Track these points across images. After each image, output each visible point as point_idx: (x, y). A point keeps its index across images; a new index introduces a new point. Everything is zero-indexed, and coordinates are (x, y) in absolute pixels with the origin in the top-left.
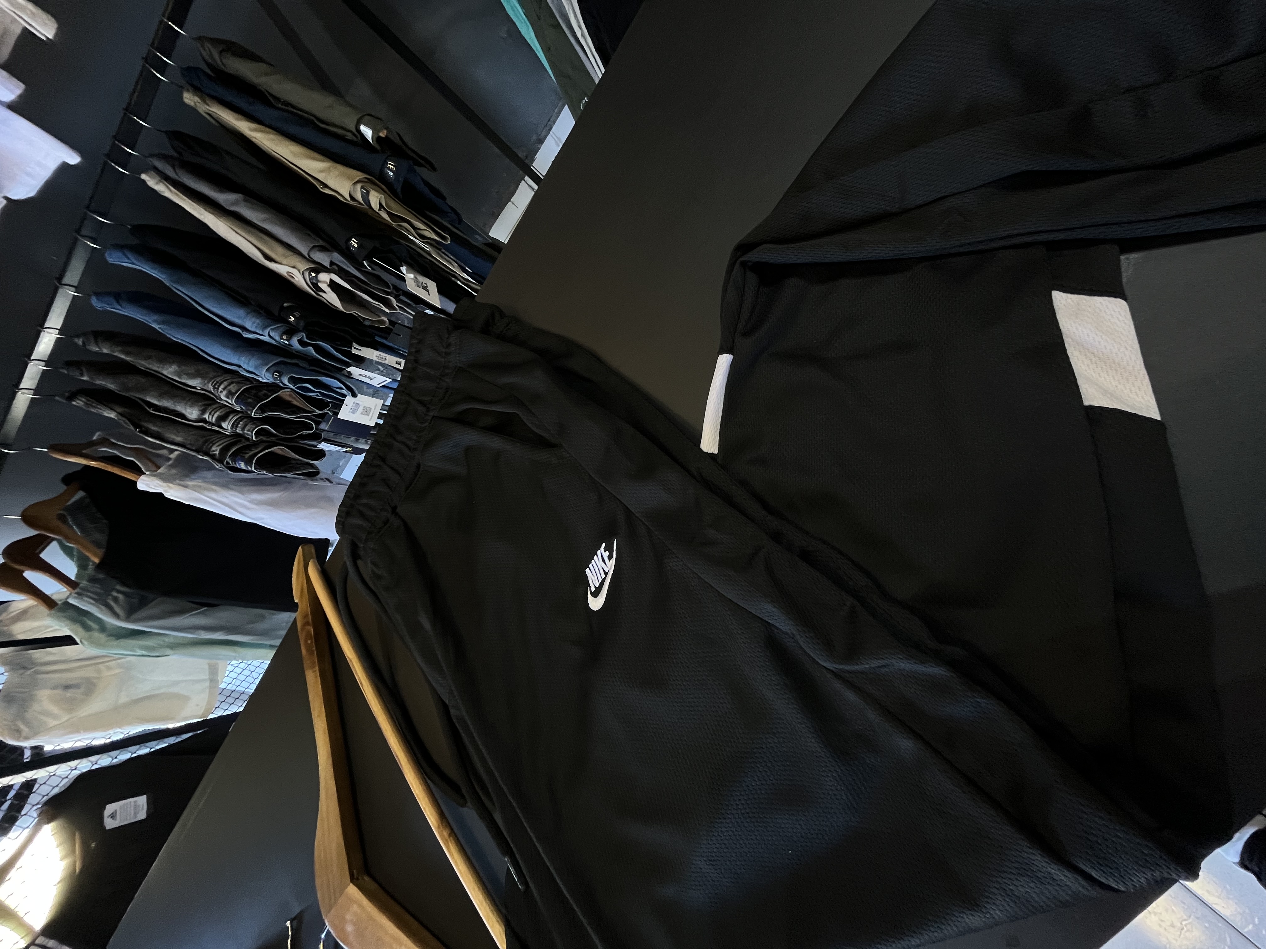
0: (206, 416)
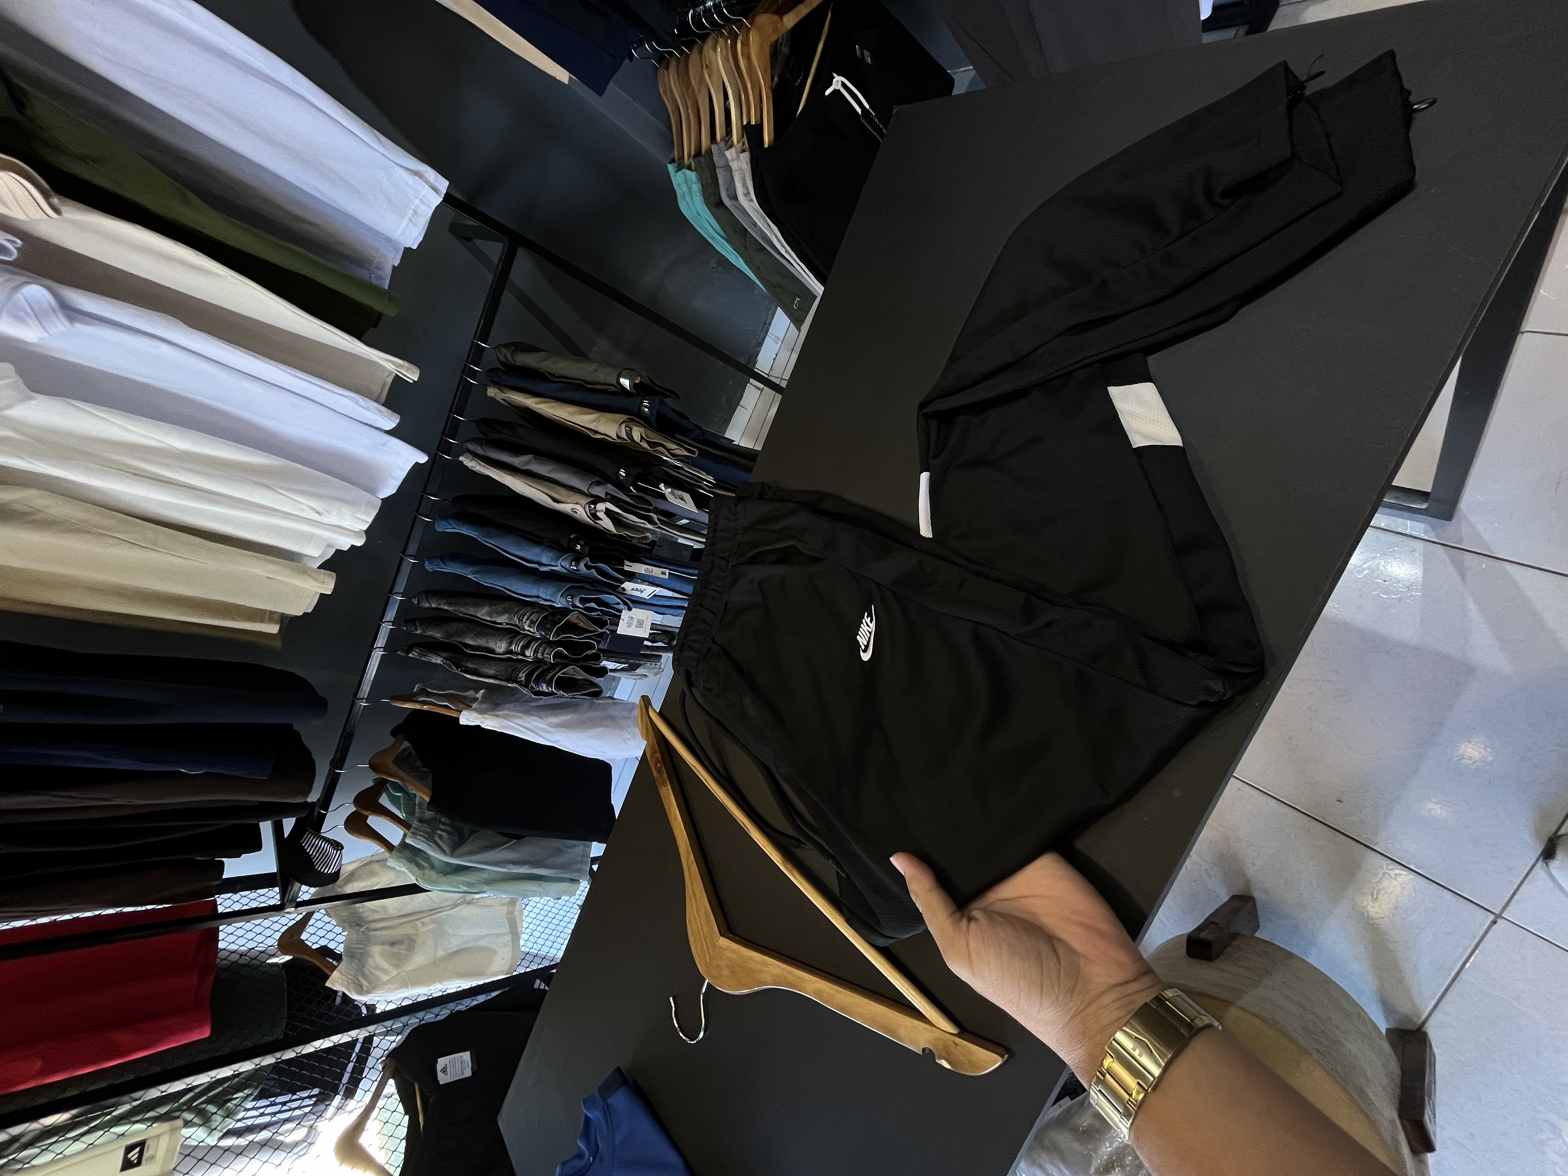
0: (513, 647)
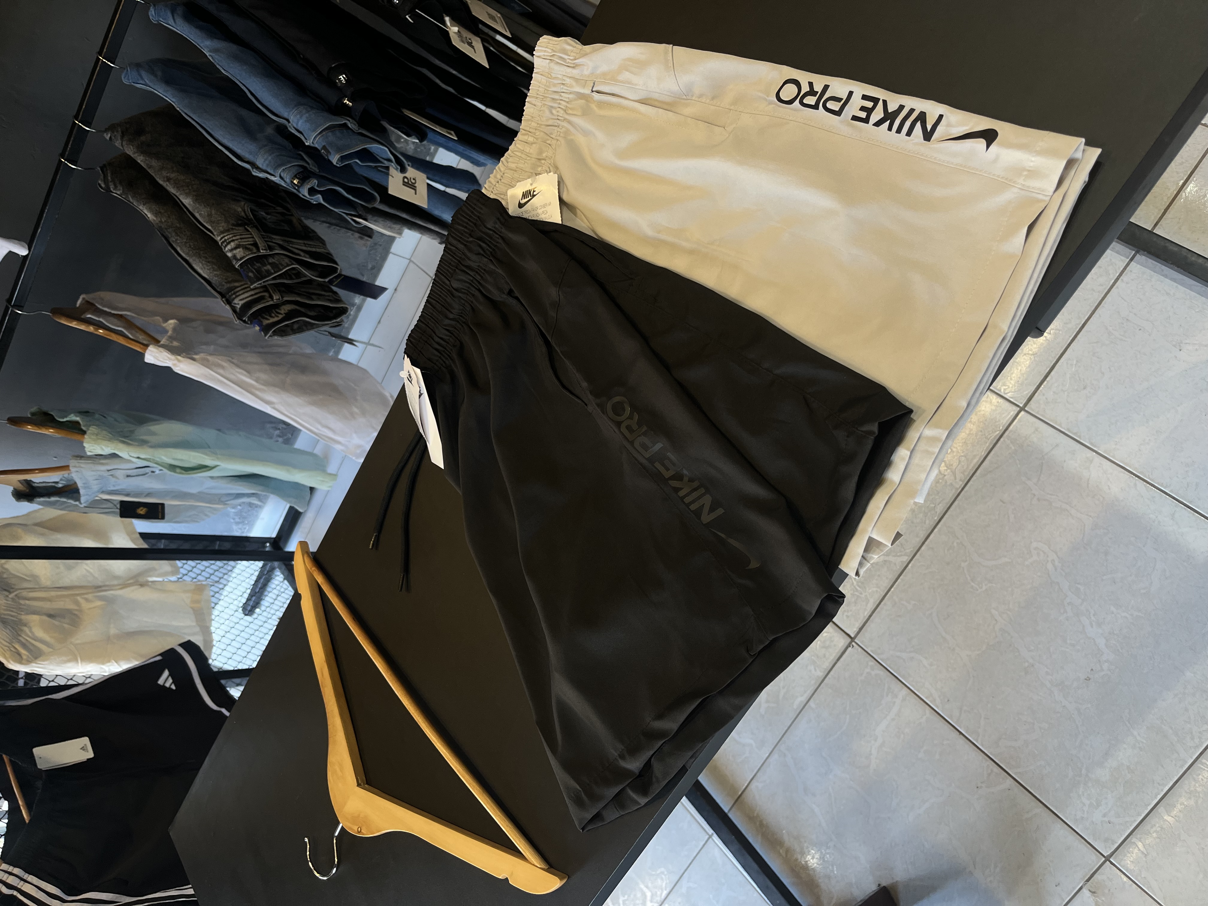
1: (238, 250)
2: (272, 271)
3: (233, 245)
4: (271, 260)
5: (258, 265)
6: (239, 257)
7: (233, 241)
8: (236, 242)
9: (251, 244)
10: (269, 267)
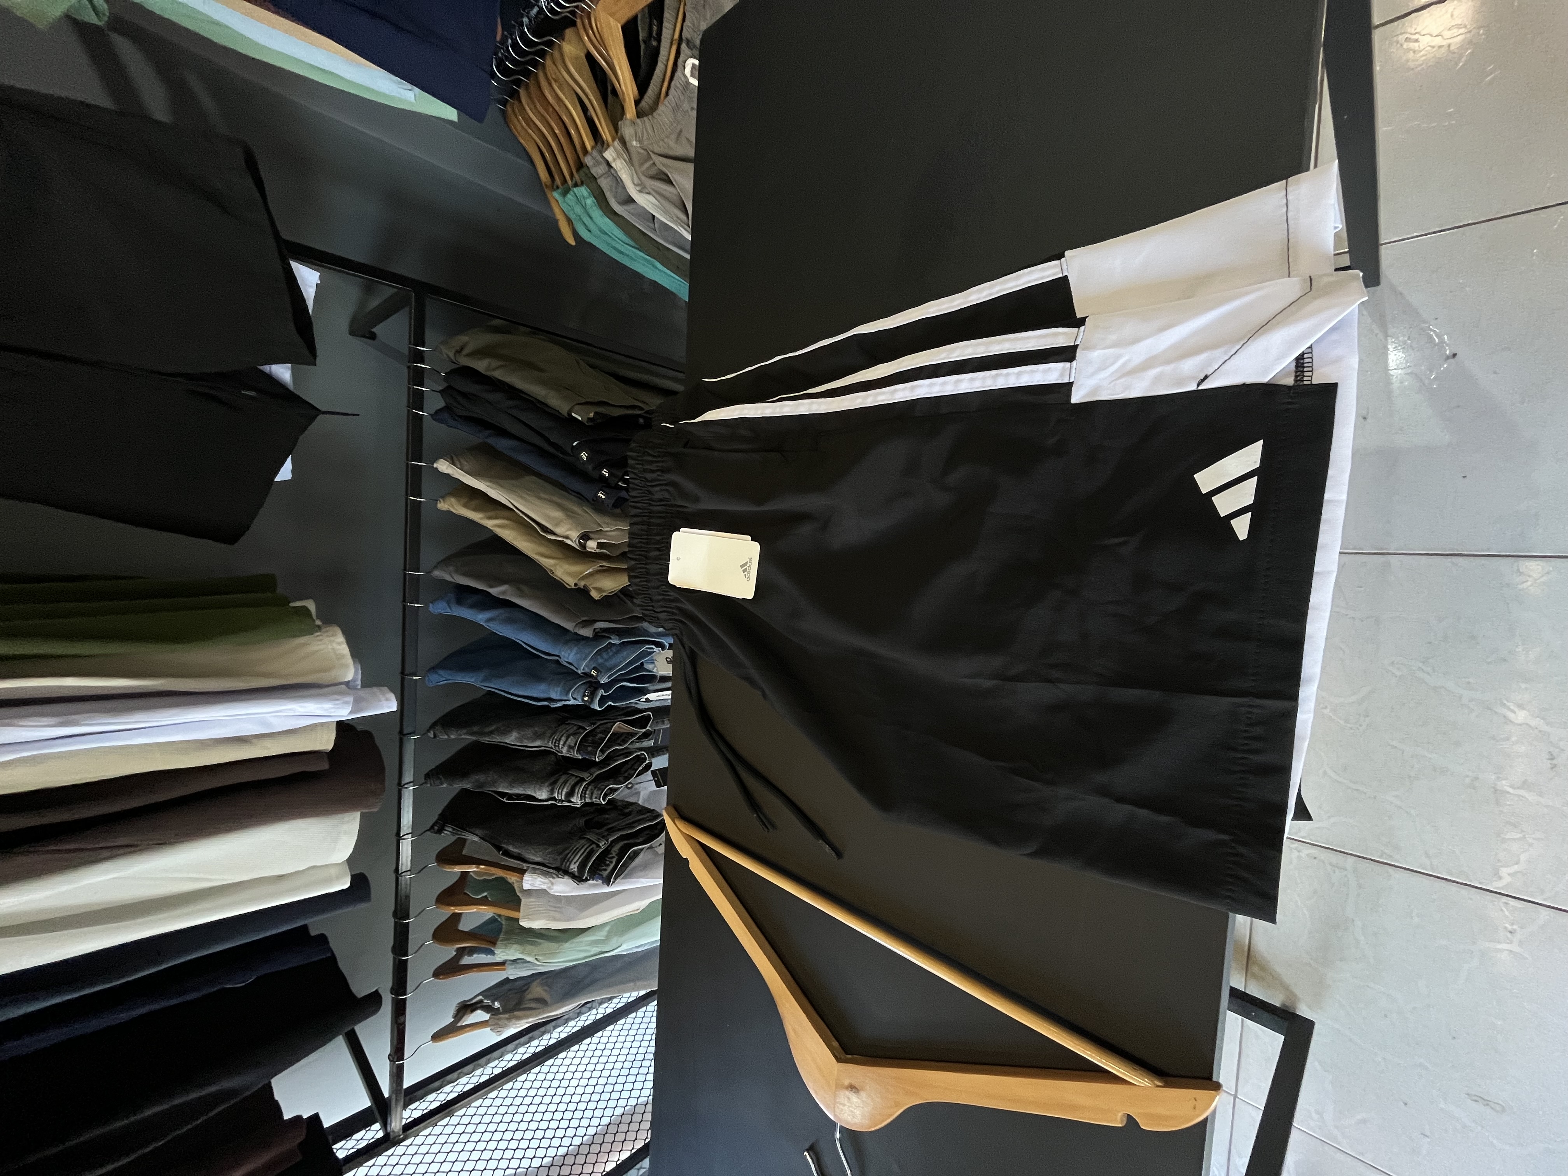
1: (570, 740)
2: (604, 736)
3: (563, 738)
4: (598, 731)
5: (590, 739)
6: (573, 745)
7: (562, 735)
8: (565, 735)
9: (577, 730)
10: (600, 735)
